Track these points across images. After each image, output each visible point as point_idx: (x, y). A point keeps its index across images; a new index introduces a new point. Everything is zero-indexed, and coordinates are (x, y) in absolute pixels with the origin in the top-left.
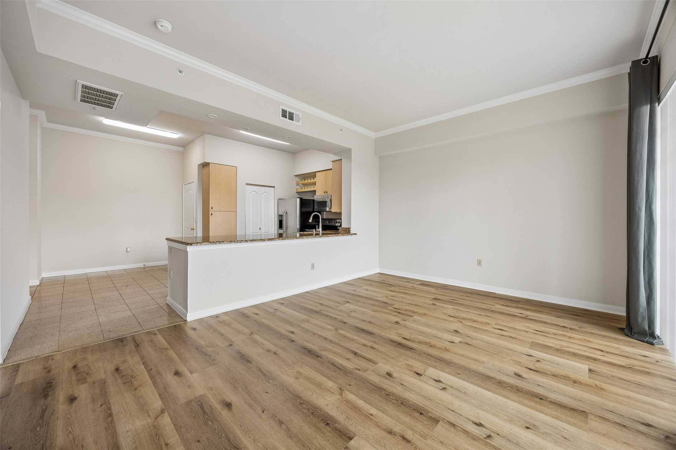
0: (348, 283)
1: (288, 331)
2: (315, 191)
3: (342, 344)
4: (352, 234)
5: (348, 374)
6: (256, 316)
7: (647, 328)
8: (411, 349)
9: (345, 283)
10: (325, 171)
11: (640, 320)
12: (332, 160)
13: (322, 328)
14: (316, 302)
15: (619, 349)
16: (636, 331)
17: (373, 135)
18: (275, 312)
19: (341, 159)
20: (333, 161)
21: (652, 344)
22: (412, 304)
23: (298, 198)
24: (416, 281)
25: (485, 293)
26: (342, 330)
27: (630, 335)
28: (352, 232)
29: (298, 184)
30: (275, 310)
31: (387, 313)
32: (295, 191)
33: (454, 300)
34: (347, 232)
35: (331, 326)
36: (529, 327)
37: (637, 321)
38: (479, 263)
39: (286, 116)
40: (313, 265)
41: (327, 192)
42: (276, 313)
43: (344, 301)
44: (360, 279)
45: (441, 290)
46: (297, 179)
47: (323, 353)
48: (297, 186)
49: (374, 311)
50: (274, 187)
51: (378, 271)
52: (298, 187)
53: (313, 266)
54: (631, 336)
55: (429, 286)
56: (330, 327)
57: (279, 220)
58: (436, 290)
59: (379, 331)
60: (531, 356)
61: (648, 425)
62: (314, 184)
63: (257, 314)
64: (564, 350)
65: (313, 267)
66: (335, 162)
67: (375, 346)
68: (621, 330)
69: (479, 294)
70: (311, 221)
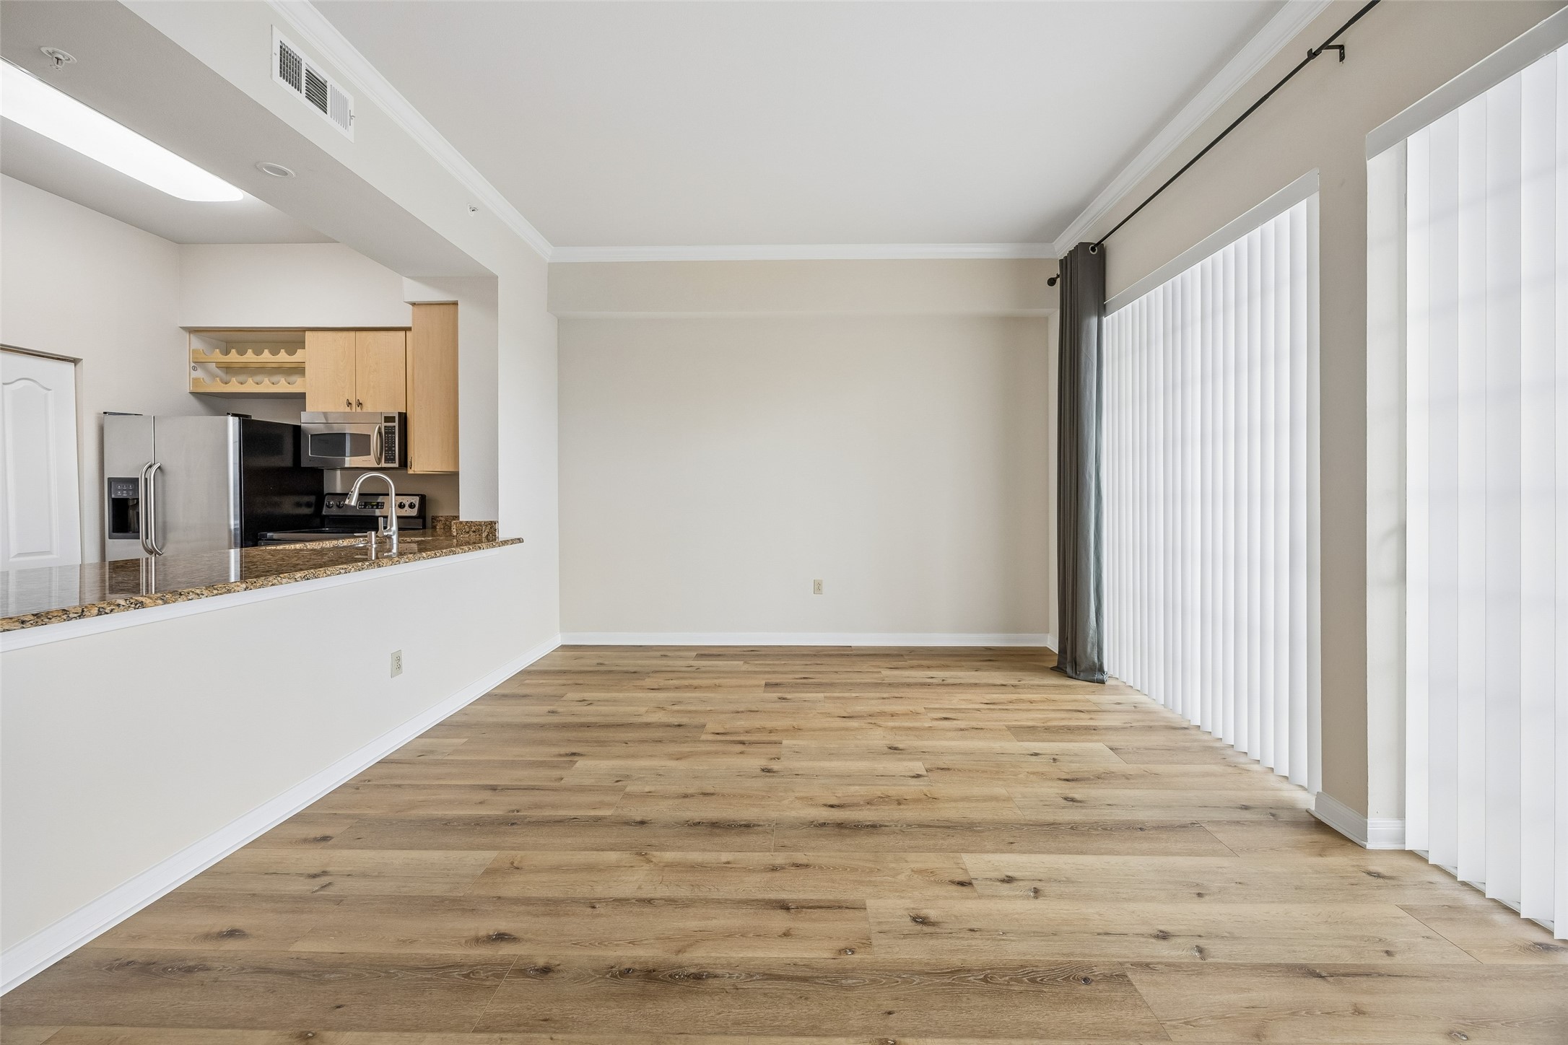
0: (505, 696)
1: (478, 941)
2: (302, 396)
3: (715, 895)
4: (505, 543)
5: (843, 981)
6: (231, 946)
7: (1096, 660)
8: (874, 827)
9: (490, 697)
10: (352, 334)
11: (1089, 650)
12: (414, 300)
13: (590, 868)
14: (465, 786)
15: (1088, 701)
16: (1083, 667)
17: (547, 252)
18: (323, 887)
19: (455, 304)
20: (414, 304)
21: (1102, 682)
22: (742, 712)
23: (234, 415)
24: (679, 650)
25: (839, 650)
26: (662, 848)
27: (1074, 675)
28: (502, 534)
29: (198, 364)
30: (314, 876)
31: (716, 753)
32: (187, 387)
33: (807, 678)
34: (484, 535)
35: (612, 850)
36: (970, 701)
37: (1085, 651)
38: (818, 587)
39: (299, 81)
40: (399, 659)
41: (360, 404)
42: (331, 888)
43: (560, 755)
44: (526, 673)
45: (756, 662)
46: (197, 343)
47: (699, 956)
48: (194, 369)
49: (678, 759)
50: (75, 361)
51: (558, 640)
52: (199, 374)
53: (398, 664)
54: (1077, 677)
55: (720, 658)
56: (612, 856)
57: (114, 500)
58: (745, 662)
59: (756, 810)
60: (1036, 754)
61: (1246, 808)
62: (299, 370)
63: (233, 934)
64: (1055, 727)
65: (399, 667)
66: (423, 309)
67: (800, 857)
68: (1059, 670)
69: (830, 656)
70: (353, 503)
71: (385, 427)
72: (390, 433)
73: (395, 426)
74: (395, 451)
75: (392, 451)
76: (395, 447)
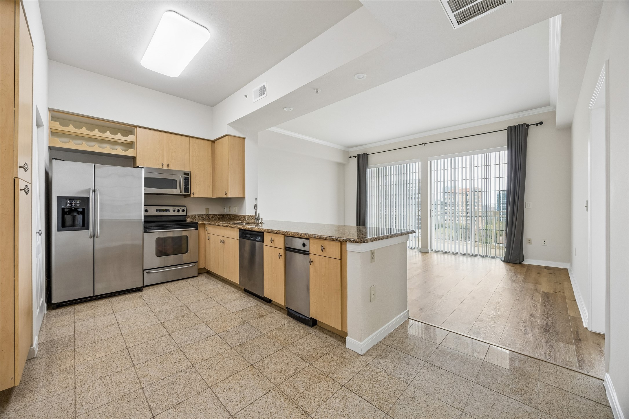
2: (133, 157)
10: (163, 134)
41: (168, 166)
71: (184, 177)
72: (186, 180)
73: (188, 177)
74: (189, 187)
75: (187, 187)
76: (189, 186)
